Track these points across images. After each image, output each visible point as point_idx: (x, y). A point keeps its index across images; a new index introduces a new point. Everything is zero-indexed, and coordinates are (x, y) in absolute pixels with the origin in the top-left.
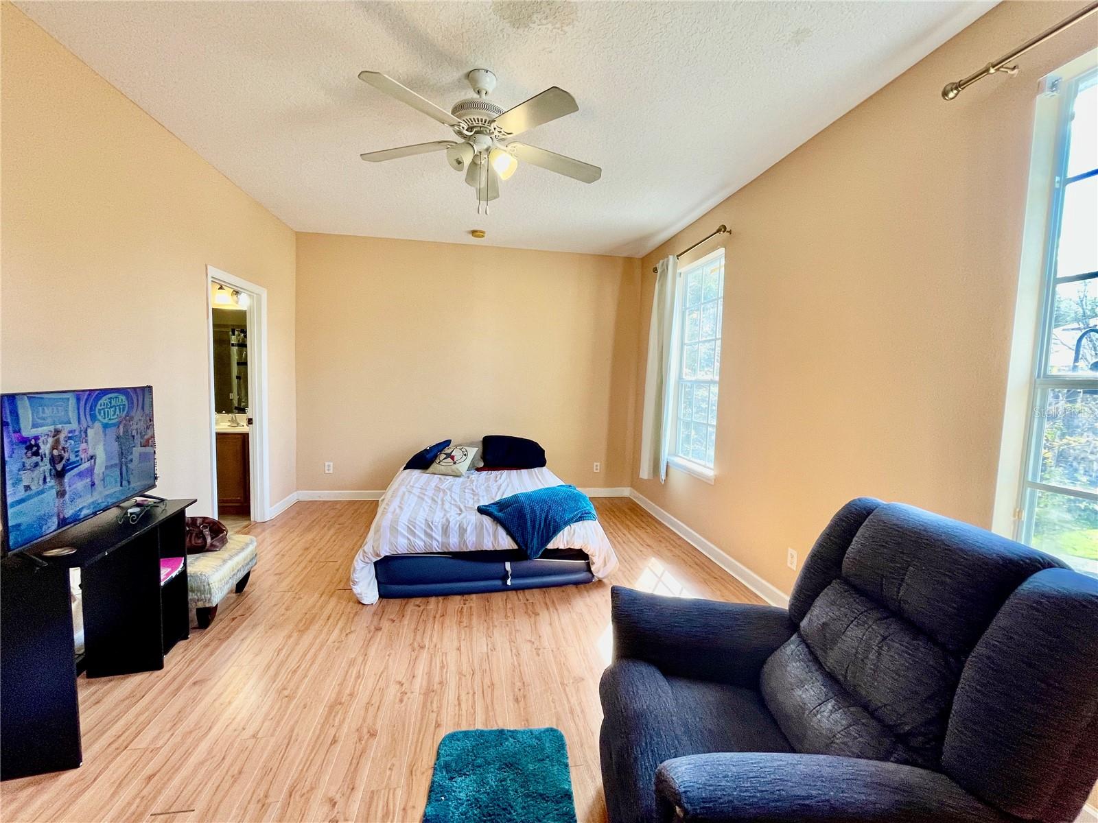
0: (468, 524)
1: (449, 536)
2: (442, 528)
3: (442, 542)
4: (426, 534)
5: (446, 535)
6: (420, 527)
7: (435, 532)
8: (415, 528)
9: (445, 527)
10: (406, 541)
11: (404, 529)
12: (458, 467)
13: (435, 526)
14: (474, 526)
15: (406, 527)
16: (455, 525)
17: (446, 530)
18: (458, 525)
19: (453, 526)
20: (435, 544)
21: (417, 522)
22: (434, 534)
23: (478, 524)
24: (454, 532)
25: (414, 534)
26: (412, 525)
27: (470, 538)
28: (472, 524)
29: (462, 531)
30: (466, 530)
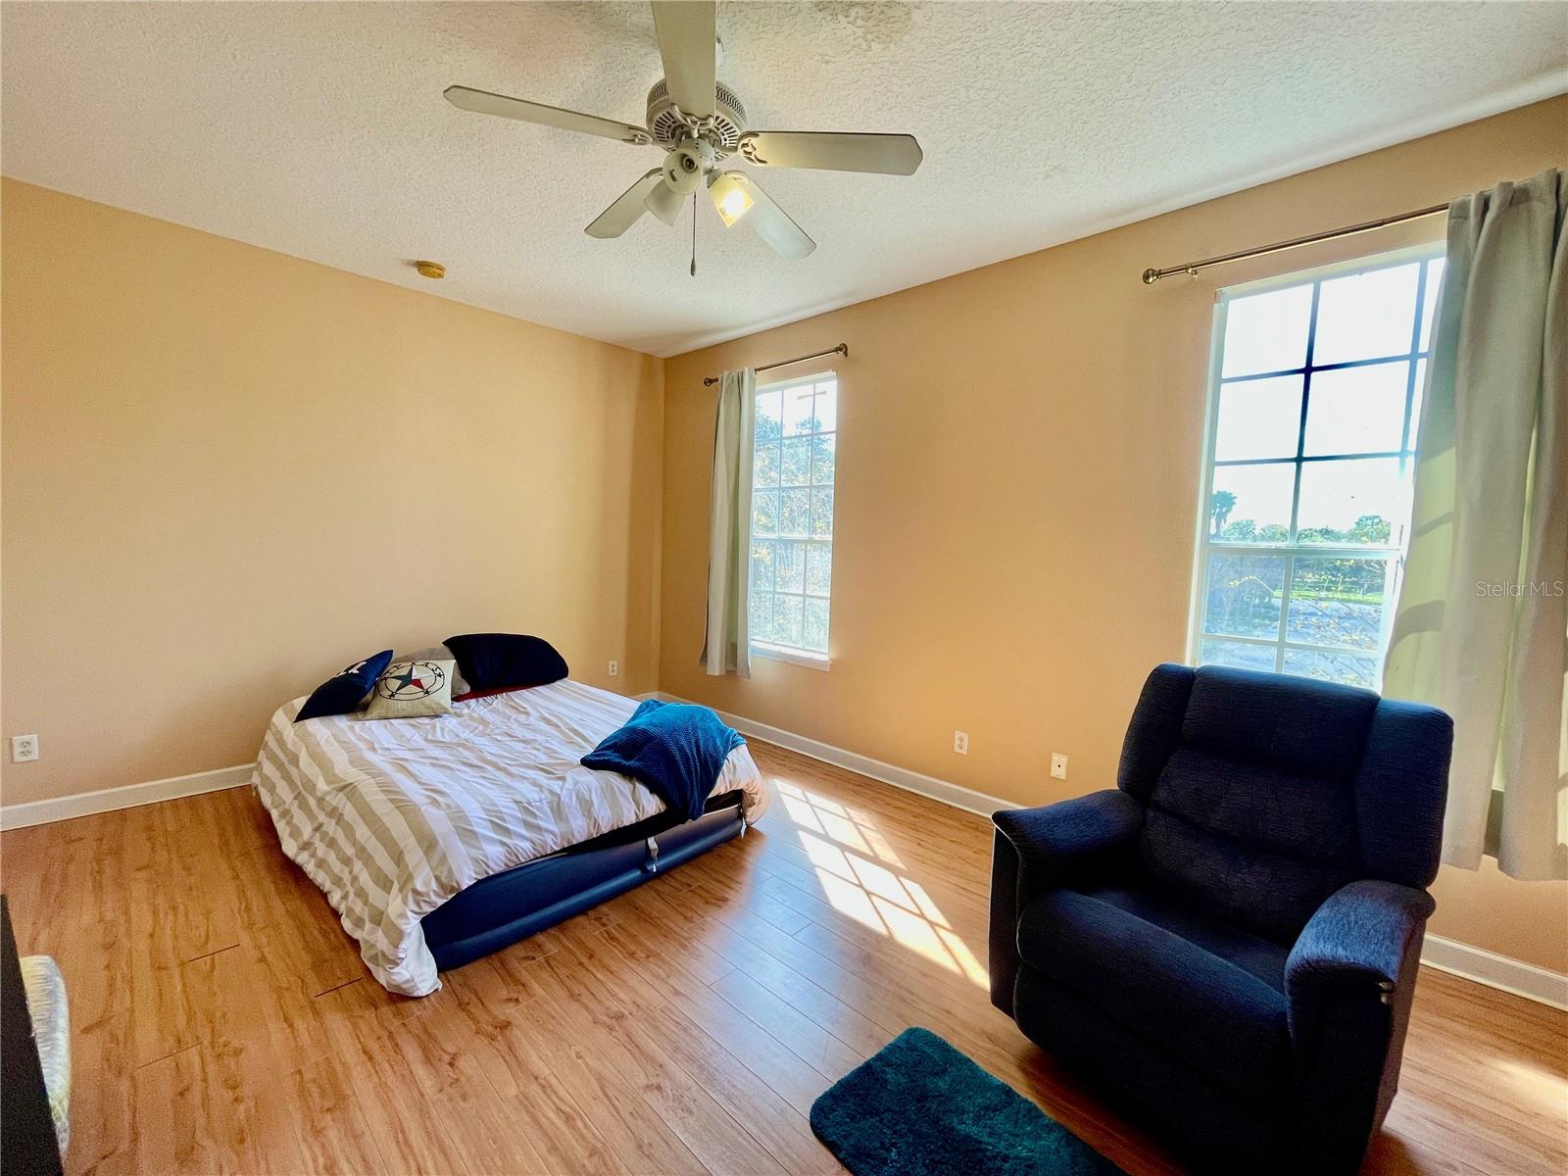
0: (590, 792)
1: (567, 819)
2: (551, 809)
3: (561, 833)
4: (527, 825)
5: (561, 820)
6: (513, 816)
7: (541, 819)
8: (504, 820)
9: (555, 805)
10: (501, 849)
11: (486, 828)
12: (436, 699)
13: (538, 808)
14: (599, 791)
15: (489, 824)
16: (571, 799)
17: (558, 810)
18: (574, 796)
19: (567, 800)
20: (549, 838)
21: (503, 810)
22: (541, 823)
23: (605, 787)
24: (573, 810)
25: (507, 832)
26: (497, 817)
27: (602, 813)
28: (596, 790)
29: (586, 806)
30: (592, 803)
